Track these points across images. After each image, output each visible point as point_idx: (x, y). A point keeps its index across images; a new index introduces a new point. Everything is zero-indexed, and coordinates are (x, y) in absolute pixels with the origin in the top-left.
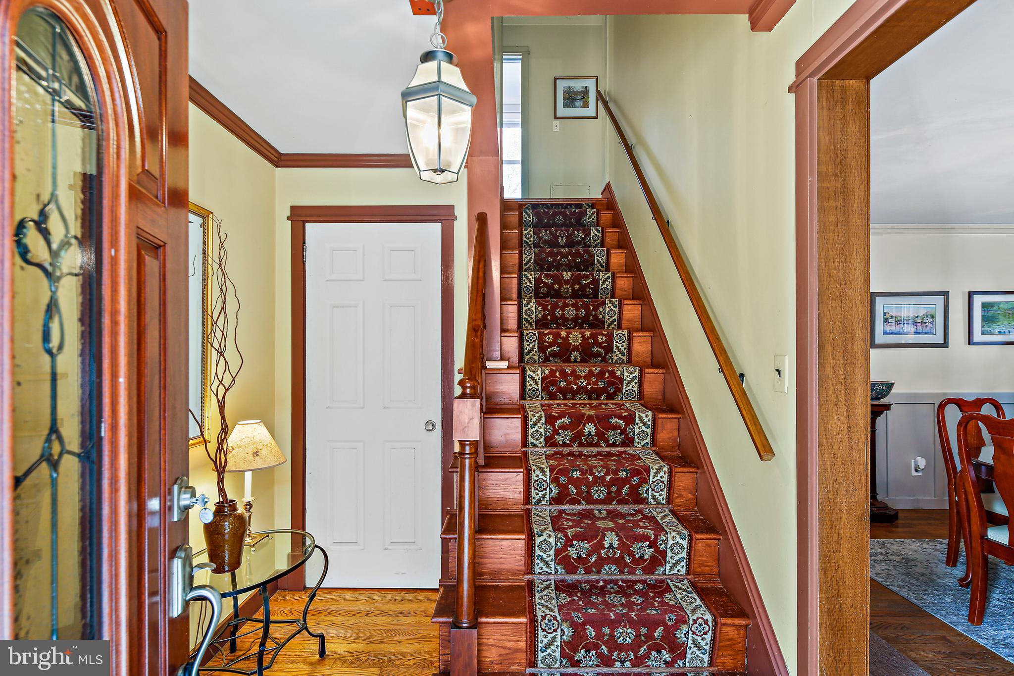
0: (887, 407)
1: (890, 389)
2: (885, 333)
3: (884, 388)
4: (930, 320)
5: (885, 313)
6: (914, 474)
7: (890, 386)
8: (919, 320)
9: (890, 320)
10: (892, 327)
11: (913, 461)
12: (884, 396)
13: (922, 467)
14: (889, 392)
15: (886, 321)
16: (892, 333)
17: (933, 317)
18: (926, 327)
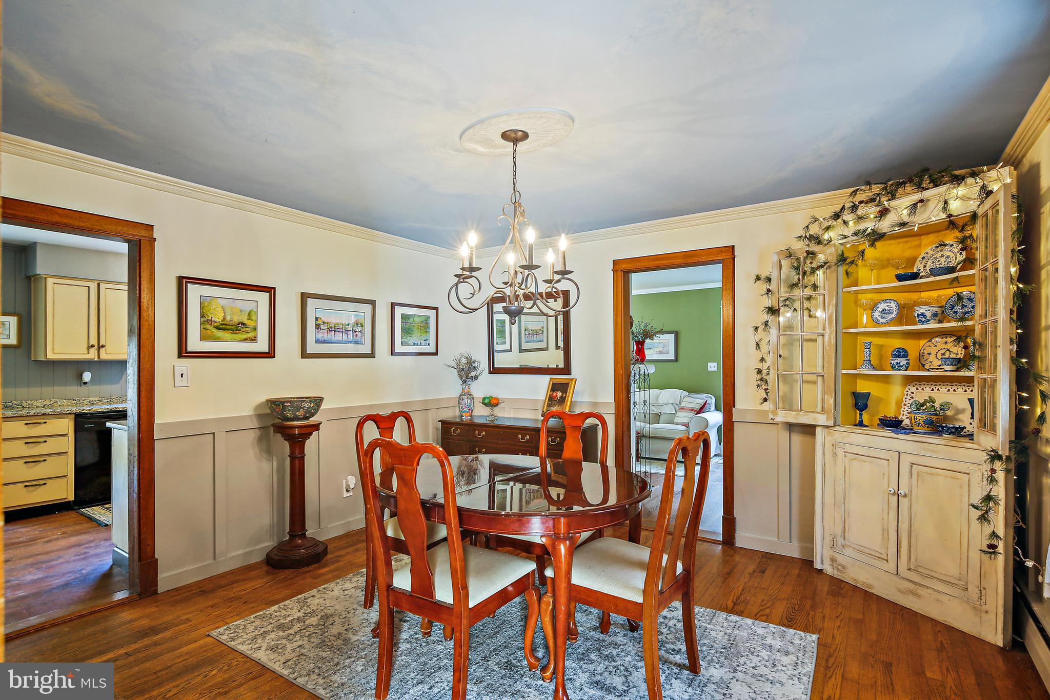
0: (316, 427)
1: (319, 406)
2: (317, 341)
3: (312, 405)
4: (360, 329)
5: (317, 319)
6: (346, 495)
7: (318, 401)
8: (350, 328)
9: (322, 327)
10: (323, 335)
11: (344, 481)
12: (313, 415)
13: (352, 486)
14: (318, 410)
15: (318, 327)
16: (324, 342)
17: (362, 326)
18: (356, 336)
